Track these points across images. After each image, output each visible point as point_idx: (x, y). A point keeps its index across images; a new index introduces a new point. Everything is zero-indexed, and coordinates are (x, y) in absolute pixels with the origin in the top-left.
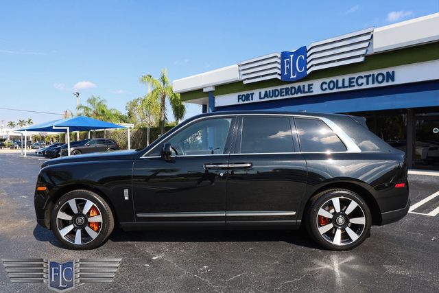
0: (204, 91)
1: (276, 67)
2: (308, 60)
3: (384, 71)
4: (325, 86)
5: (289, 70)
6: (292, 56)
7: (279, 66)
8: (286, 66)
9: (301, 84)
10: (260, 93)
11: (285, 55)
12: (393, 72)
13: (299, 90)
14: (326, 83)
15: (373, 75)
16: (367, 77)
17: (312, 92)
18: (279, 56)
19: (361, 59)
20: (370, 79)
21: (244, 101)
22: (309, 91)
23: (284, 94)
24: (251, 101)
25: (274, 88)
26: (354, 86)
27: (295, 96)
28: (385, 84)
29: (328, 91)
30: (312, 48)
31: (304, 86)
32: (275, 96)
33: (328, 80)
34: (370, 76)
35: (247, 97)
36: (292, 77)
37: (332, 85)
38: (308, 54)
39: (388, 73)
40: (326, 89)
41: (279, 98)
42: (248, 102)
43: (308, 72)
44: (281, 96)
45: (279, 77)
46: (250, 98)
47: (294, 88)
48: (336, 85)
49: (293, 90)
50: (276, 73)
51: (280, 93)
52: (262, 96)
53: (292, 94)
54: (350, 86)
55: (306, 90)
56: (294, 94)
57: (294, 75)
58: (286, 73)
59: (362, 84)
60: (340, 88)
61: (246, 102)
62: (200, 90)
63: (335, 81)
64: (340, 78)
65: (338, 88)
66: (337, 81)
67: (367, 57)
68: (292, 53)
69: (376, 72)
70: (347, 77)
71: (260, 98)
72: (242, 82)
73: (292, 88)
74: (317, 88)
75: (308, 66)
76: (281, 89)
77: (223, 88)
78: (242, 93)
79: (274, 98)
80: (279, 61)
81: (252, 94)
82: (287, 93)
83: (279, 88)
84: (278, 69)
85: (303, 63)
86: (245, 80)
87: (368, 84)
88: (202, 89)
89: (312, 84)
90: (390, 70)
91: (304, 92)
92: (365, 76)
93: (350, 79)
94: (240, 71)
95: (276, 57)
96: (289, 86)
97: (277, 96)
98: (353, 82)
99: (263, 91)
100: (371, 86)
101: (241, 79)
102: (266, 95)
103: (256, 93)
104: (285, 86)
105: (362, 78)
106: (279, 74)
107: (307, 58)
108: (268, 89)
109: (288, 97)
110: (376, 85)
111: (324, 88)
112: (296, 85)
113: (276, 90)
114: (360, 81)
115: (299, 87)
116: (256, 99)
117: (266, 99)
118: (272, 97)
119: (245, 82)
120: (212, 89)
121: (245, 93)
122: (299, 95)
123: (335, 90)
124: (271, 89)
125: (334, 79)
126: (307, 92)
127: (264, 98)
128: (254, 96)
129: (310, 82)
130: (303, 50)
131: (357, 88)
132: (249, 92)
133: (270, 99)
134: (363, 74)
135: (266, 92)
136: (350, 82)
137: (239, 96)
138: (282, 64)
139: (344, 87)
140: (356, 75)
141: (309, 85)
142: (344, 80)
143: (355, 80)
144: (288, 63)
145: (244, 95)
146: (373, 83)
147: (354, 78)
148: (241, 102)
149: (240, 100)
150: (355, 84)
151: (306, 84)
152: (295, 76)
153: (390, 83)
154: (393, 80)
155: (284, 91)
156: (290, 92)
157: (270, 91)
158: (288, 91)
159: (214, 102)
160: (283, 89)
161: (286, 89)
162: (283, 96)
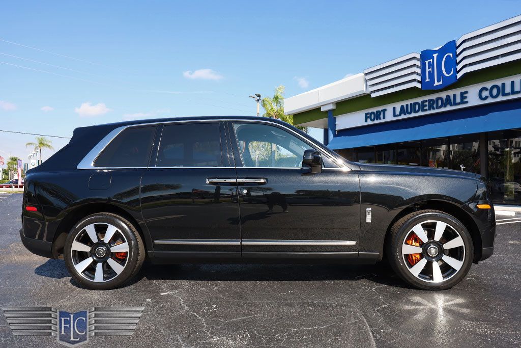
0: (322, 110)
1: (414, 73)
2: (458, 59)
4: (485, 94)
6: (435, 56)
7: (419, 71)
8: (427, 70)
9: (451, 93)
10: (394, 108)
11: (426, 55)
13: (448, 101)
14: (486, 89)
17: (467, 102)
18: (418, 56)
21: (373, 120)
22: (462, 102)
23: (427, 108)
24: (382, 121)
25: (413, 101)
27: (443, 110)
29: (490, 101)
30: (464, 41)
31: (454, 95)
32: (416, 112)
33: (489, 85)
35: (377, 115)
36: (436, 84)
37: (495, 92)
38: (458, 51)
40: (486, 98)
41: (421, 113)
42: (379, 121)
43: (459, 75)
44: (424, 110)
45: (419, 86)
46: (382, 116)
47: (441, 99)
48: (501, 90)
49: (440, 102)
50: (414, 80)
51: (422, 106)
52: (398, 112)
53: (438, 107)
55: (458, 100)
56: (441, 107)
58: (428, 80)
60: (508, 94)
61: (376, 122)
62: (317, 110)
63: (500, 85)
64: (507, 81)
65: (504, 95)
66: (503, 85)
68: (435, 52)
70: (517, 79)
71: (395, 115)
72: (369, 95)
73: (438, 99)
74: (473, 97)
75: (459, 67)
76: (423, 102)
77: (346, 105)
78: (370, 111)
79: (413, 115)
80: (418, 63)
81: (384, 111)
82: (431, 107)
83: (419, 100)
84: (418, 74)
85: (452, 64)
86: (373, 92)
88: (320, 108)
89: (466, 92)
91: (456, 104)
94: (366, 81)
95: (414, 58)
96: (434, 97)
97: (418, 111)
99: (398, 106)
101: (368, 92)
102: (403, 111)
103: (389, 108)
104: (428, 98)
106: (419, 82)
107: (457, 56)
108: (404, 103)
109: (432, 112)
111: (484, 96)
112: (443, 95)
113: (415, 104)
115: (448, 97)
116: (389, 117)
117: (403, 117)
118: (410, 113)
119: (373, 95)
120: (332, 107)
121: (375, 110)
122: (449, 108)
123: (501, 99)
124: (409, 102)
125: (499, 83)
126: (459, 104)
127: (400, 115)
128: (386, 113)
129: (463, 90)
130: (451, 46)
132: (380, 108)
133: (408, 116)
135: (402, 107)
137: (366, 114)
138: (423, 67)
139: (513, 92)
141: (462, 94)
142: (513, 83)
144: (431, 65)
145: (373, 113)
148: (369, 122)
149: (369, 120)
151: (458, 92)
152: (441, 83)
155: (427, 103)
156: (435, 106)
157: (407, 105)
158: (432, 104)
159: (335, 124)
160: (426, 101)
161: (430, 101)
162: (426, 110)
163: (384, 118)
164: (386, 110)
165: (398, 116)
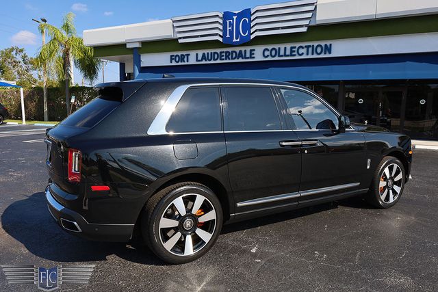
0: (127, 47)
1: (217, 28)
2: (252, 24)
3: (323, 43)
4: (267, 53)
5: (231, 32)
6: (235, 17)
7: (221, 27)
8: (228, 28)
9: (243, 49)
10: (197, 54)
11: (227, 16)
12: (331, 45)
13: (240, 55)
14: (268, 50)
15: (313, 46)
16: (308, 47)
17: (254, 58)
18: (221, 15)
19: (304, 29)
20: (310, 49)
21: (178, 62)
22: (251, 57)
23: (224, 57)
24: (186, 63)
25: (213, 51)
26: (295, 55)
27: (236, 61)
28: (322, 56)
29: (270, 59)
30: (257, 11)
31: (245, 51)
32: (214, 60)
33: (270, 47)
34: (310, 46)
35: (182, 58)
36: (235, 40)
37: (273, 53)
38: (252, 18)
39: (326, 45)
40: (268, 56)
41: (219, 61)
42: (183, 64)
43: (252, 37)
44: (221, 59)
45: (221, 40)
46: (185, 59)
48: (278, 52)
49: (234, 54)
50: (216, 34)
51: (220, 56)
52: (200, 58)
53: (232, 59)
54: (291, 55)
55: (248, 55)
56: (235, 58)
57: (237, 39)
58: (228, 36)
59: (303, 53)
60: (282, 56)
61: (180, 64)
62: (123, 46)
63: (277, 49)
64: (282, 47)
65: (280, 56)
66: (279, 48)
67: (310, 28)
68: (235, 14)
69: (316, 44)
70: (288, 46)
71: (197, 60)
72: (177, 40)
73: (233, 52)
74: (259, 54)
75: (252, 30)
76: (221, 53)
78: (175, 53)
79: (212, 62)
80: (221, 21)
81: (188, 55)
82: (227, 57)
83: (218, 51)
84: (220, 29)
85: (247, 27)
86: (180, 38)
87: (307, 54)
88: (125, 45)
89: (254, 50)
90: (328, 43)
91: (246, 58)
92: (306, 46)
93: (292, 48)
94: (174, 28)
95: (217, 16)
96: (230, 50)
97: (217, 59)
98: (294, 51)
99: (200, 53)
100: (310, 56)
101: (175, 37)
102: (204, 57)
103: (193, 54)
104: (225, 50)
105: (303, 48)
106: (220, 36)
107: (252, 21)
108: (206, 52)
109: (228, 61)
110: (315, 56)
111: (266, 55)
112: (237, 49)
113: (215, 53)
114: (301, 51)
115: (241, 51)
116: (192, 61)
117: (204, 62)
118: (210, 60)
119: (180, 41)
120: (138, 45)
121: (179, 53)
122: (241, 60)
123: (277, 58)
124: (210, 51)
125: (277, 47)
126: (248, 58)
127: (202, 60)
128: (189, 57)
129: (252, 48)
130: (247, 13)
131: (297, 57)
132: (184, 53)
133: (208, 62)
134: (304, 44)
135: (204, 54)
136: (292, 51)
137: (171, 56)
138: (224, 25)
139: (285, 55)
140: (297, 45)
141: (251, 51)
142: (285, 48)
143: (296, 50)
144: (231, 24)
145: (177, 55)
146: (313, 54)
147: (295, 47)
148: (174, 63)
149: (173, 61)
150: (295, 53)
151: (248, 49)
153: (327, 56)
154: (330, 53)
155: (224, 54)
156: (230, 57)
157: (208, 53)
158: (228, 55)
159: (140, 61)
160: (223, 52)
161: (226, 52)
162: (223, 59)
163: (188, 61)
164: (189, 55)
165: (199, 61)
